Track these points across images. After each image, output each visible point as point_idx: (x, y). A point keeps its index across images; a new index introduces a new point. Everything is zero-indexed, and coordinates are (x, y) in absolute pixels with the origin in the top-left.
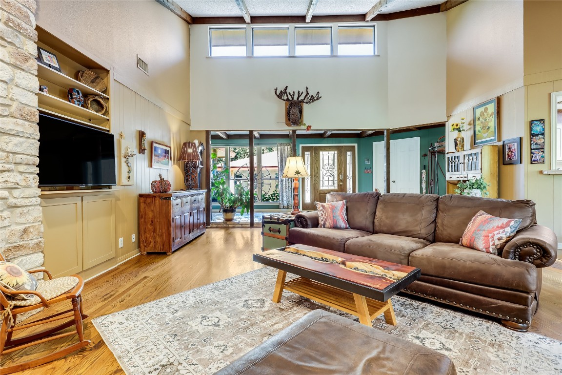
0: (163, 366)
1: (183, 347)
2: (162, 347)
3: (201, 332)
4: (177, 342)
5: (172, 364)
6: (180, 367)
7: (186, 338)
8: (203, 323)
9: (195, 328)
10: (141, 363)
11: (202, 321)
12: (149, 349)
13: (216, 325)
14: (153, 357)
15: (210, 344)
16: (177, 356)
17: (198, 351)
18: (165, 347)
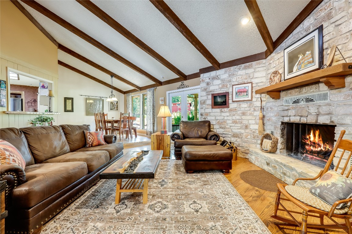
0: (228, 195)
1: (217, 199)
2: (227, 203)
3: (205, 202)
4: (219, 202)
5: (224, 194)
6: (221, 192)
7: (214, 202)
8: (200, 207)
9: (207, 206)
10: (237, 200)
11: (200, 209)
12: (234, 204)
13: (195, 202)
14: (232, 200)
15: (205, 194)
16: (221, 196)
17: (212, 194)
18: (226, 202)
